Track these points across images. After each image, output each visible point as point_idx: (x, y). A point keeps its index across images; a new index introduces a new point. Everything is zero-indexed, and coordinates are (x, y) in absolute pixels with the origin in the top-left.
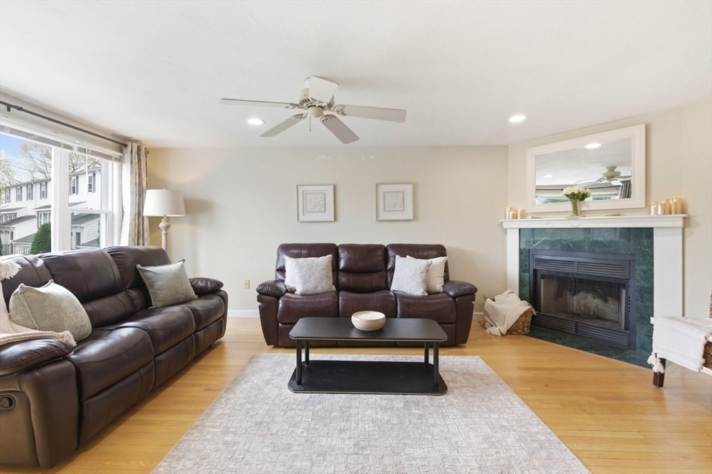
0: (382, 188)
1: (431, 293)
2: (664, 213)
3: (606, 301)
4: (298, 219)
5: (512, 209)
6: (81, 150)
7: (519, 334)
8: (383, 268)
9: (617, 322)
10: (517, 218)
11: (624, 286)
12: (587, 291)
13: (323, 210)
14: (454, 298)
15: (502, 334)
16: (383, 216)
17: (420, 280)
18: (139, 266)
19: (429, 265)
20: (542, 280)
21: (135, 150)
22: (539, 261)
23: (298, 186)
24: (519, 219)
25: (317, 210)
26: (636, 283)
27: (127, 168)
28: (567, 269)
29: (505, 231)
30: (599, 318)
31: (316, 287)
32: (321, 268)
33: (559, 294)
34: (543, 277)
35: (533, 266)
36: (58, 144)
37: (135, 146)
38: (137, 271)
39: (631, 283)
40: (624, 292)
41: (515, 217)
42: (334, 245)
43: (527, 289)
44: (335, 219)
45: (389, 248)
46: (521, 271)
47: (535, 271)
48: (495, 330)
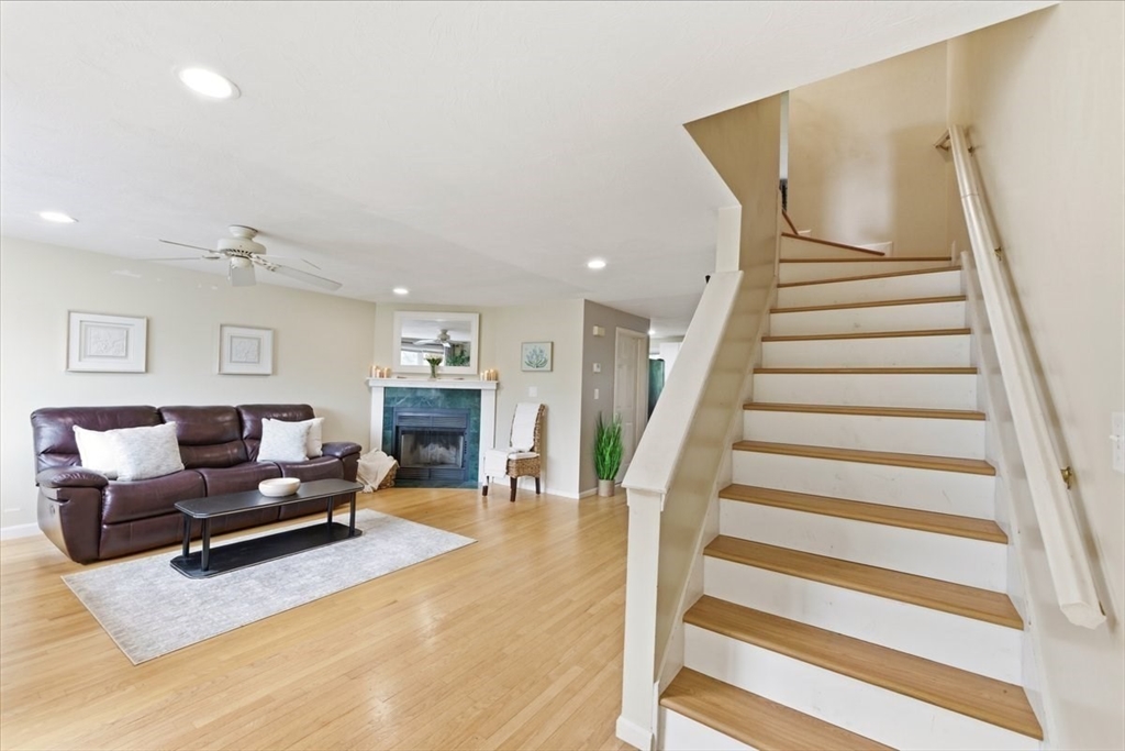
0: (228, 331)
1: (312, 458)
2: (487, 379)
3: (448, 448)
4: (68, 367)
5: (377, 368)
7: (389, 487)
8: (237, 435)
9: (455, 464)
10: (383, 377)
11: (462, 434)
12: (435, 442)
13: (124, 354)
14: (341, 458)
15: (374, 491)
16: (229, 368)
17: (301, 445)
19: (310, 427)
20: (403, 435)
22: (401, 418)
23: (69, 312)
24: (385, 378)
25: (110, 353)
26: (470, 431)
28: (425, 424)
29: (370, 389)
30: (442, 463)
33: (414, 448)
34: (404, 433)
35: (395, 422)
39: (467, 431)
40: (462, 438)
41: (382, 375)
42: (152, 408)
43: (389, 446)
44: (147, 370)
45: (243, 411)
46: (384, 429)
47: (397, 428)
48: (367, 488)
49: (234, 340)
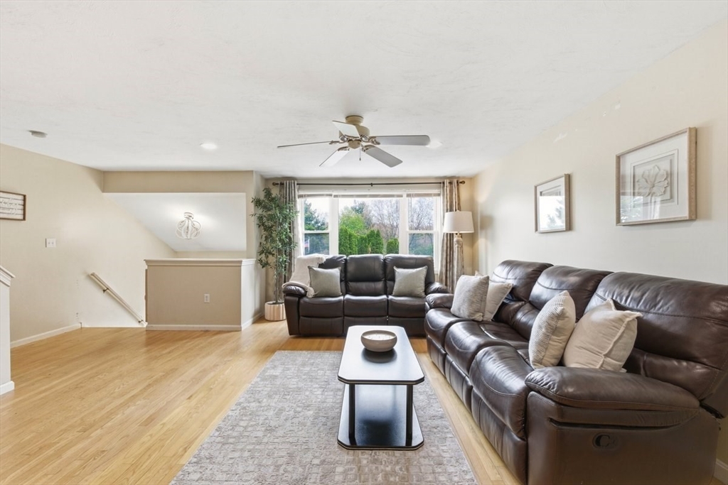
4: (537, 229)
6: (408, 195)
16: (631, 216)
18: (394, 268)
21: (447, 184)
27: (441, 198)
37: (447, 181)
38: (394, 272)
44: (568, 228)
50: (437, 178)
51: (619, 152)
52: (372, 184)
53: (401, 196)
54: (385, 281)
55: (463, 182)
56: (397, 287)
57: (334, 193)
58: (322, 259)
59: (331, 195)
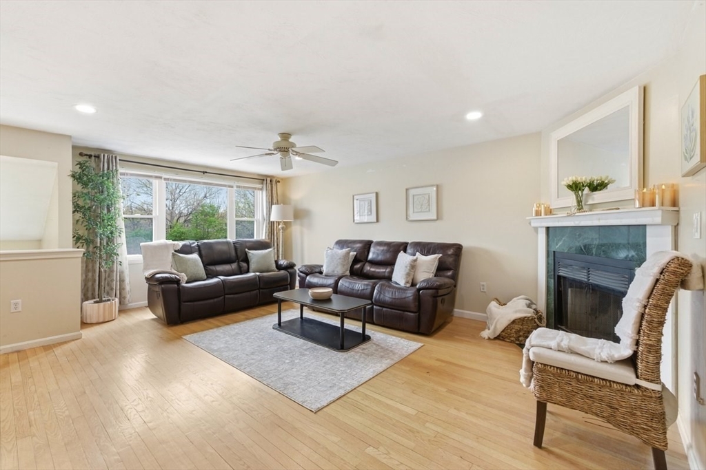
0: (411, 192)
2: (643, 205)
4: (354, 221)
6: (238, 187)
7: (512, 342)
10: (541, 215)
13: (370, 213)
14: (418, 290)
15: (489, 338)
16: (413, 217)
18: (247, 250)
20: (570, 290)
21: (269, 181)
23: (353, 196)
24: (543, 216)
25: (366, 214)
27: (264, 192)
28: (582, 276)
31: (333, 271)
32: (338, 258)
35: (557, 271)
36: (225, 186)
37: (269, 180)
38: (246, 254)
41: (538, 213)
44: (378, 220)
45: (409, 246)
46: (548, 277)
47: (559, 278)
48: (486, 334)
49: (415, 197)
50: (259, 175)
51: (408, 187)
52: (204, 172)
53: (232, 187)
54: (238, 262)
55: (279, 182)
56: (253, 266)
57: (165, 176)
58: (178, 245)
59: (161, 178)
